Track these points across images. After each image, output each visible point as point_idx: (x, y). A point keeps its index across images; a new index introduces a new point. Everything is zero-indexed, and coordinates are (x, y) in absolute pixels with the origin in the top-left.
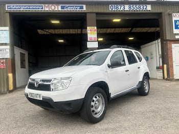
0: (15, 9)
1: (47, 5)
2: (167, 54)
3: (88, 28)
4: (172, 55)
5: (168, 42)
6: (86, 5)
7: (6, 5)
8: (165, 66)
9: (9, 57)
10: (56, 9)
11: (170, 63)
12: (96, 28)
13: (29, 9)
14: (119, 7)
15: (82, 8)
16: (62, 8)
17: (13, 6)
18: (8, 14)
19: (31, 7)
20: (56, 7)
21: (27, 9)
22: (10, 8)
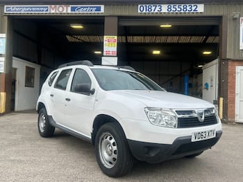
0: (16, 11)
1: (53, 6)
2: (227, 82)
3: (105, 37)
4: (234, 83)
5: (230, 63)
6: (105, 5)
7: (5, 6)
8: (221, 99)
9: (3, 71)
10: (65, 12)
11: (230, 96)
12: (116, 37)
13: (32, 11)
14: (153, 8)
15: (99, 9)
16: (73, 9)
17: (13, 8)
18: (6, 18)
19: (34, 9)
20: (65, 8)
21: (29, 11)
22: (10, 10)
